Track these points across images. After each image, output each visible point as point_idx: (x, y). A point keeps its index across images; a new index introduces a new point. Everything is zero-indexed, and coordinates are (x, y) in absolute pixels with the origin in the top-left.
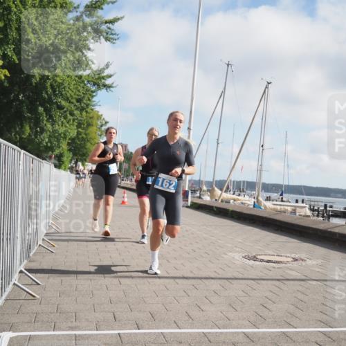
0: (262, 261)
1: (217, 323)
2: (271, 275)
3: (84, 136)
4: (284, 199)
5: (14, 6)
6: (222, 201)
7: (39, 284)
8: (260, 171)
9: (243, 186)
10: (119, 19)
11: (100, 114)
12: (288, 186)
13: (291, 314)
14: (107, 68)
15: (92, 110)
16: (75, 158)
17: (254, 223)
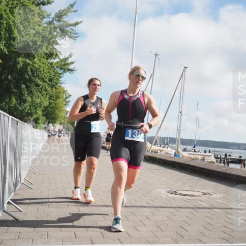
0: (181, 194)
1: (148, 239)
2: (187, 205)
3: (54, 105)
4: (196, 150)
5: (5, 14)
6: (152, 152)
7: (21, 211)
8: (179, 130)
9: (167, 141)
10: (79, 23)
11: (65, 89)
12: (199, 141)
13: (202, 233)
14: (70, 57)
15: (60, 87)
16: (47, 121)
17: (175, 167)
